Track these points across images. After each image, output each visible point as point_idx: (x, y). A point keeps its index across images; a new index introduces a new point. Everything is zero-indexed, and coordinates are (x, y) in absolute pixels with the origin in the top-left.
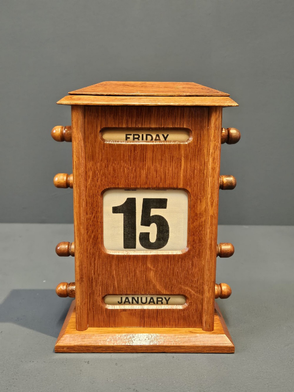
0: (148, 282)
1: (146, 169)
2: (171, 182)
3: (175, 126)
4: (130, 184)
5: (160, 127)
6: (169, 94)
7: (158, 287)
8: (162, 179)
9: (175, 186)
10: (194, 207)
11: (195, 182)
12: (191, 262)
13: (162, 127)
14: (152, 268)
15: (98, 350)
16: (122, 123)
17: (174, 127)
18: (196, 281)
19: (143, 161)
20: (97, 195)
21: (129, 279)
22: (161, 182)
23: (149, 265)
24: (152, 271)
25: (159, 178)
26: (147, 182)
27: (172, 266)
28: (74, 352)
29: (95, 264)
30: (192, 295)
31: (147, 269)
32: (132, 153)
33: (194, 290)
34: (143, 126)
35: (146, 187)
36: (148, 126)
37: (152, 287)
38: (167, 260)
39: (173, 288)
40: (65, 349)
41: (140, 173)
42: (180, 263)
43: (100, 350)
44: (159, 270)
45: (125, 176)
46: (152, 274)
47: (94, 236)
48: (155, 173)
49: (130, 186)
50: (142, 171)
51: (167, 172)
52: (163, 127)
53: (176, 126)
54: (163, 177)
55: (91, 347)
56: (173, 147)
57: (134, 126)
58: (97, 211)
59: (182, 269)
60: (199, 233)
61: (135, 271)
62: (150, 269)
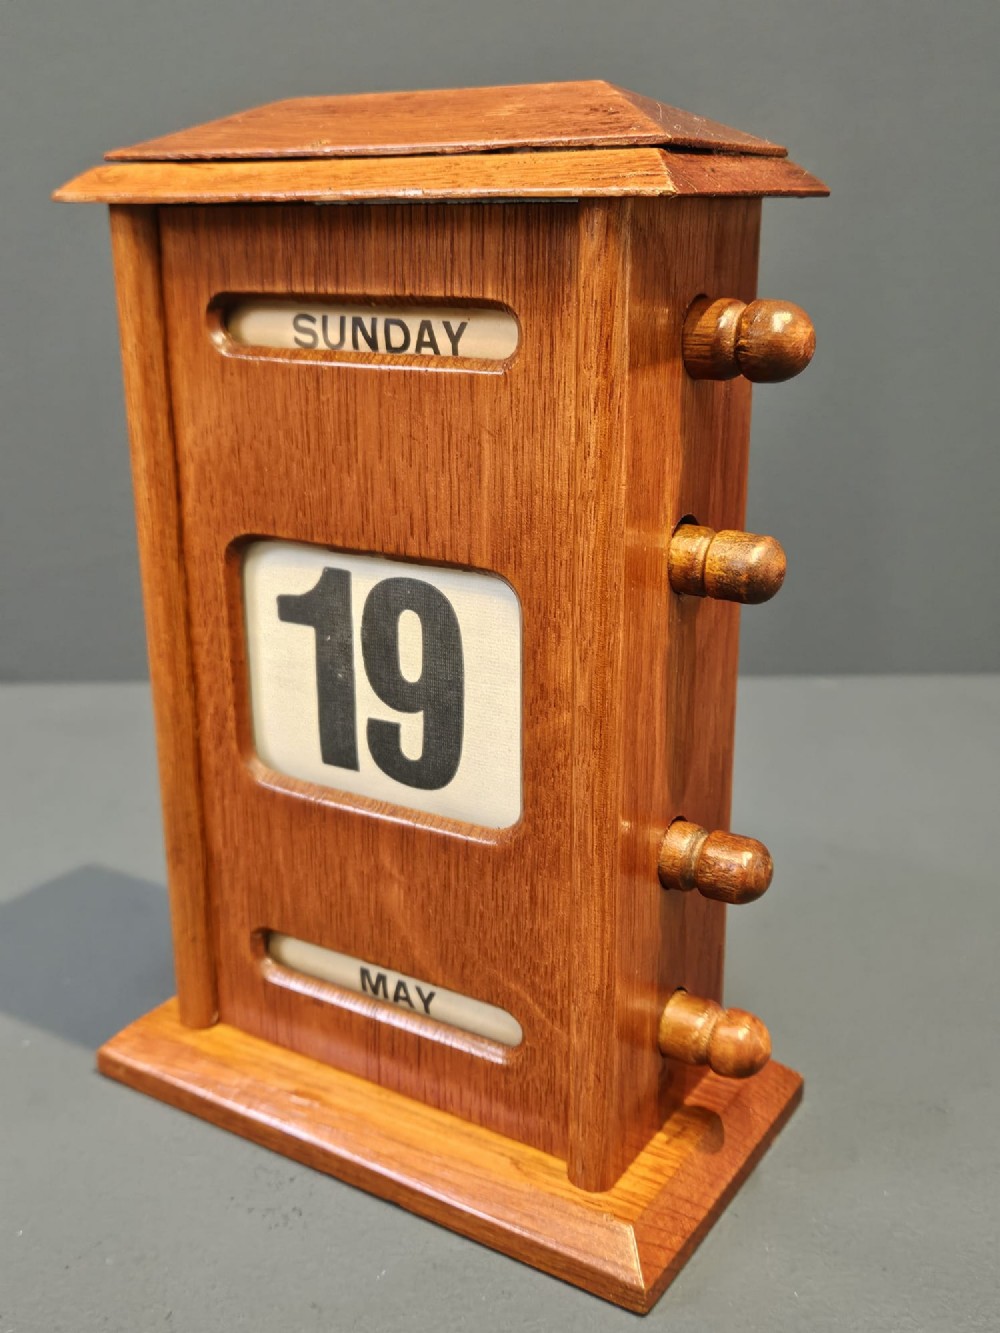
0: (384, 920)
2: (448, 538)
3: (452, 289)
4: (312, 527)
5: (399, 293)
7: (417, 953)
8: (416, 523)
9: (463, 559)
10: (534, 659)
11: (536, 548)
12: (528, 888)
13: (407, 293)
14: (395, 872)
16: (273, 275)
17: (449, 294)
18: (549, 970)
19: (348, 440)
21: (325, 892)
22: (412, 534)
23: (386, 860)
24: (396, 886)
25: (403, 516)
26: (366, 528)
27: (461, 883)
28: (143, 1089)
30: (536, 1022)
31: (380, 874)
32: (311, 400)
33: (542, 1005)
34: (342, 291)
36: (358, 290)
37: (398, 945)
38: (443, 857)
39: (467, 972)
41: (341, 487)
42: (489, 879)
44: (419, 886)
45: (294, 494)
46: (394, 895)
47: (216, 708)
48: (392, 491)
49: (312, 536)
50: (347, 480)
51: (432, 491)
52: (412, 297)
53: (457, 293)
56: (448, 386)
57: (313, 289)
59: (497, 906)
60: (556, 773)
61: (342, 867)
62: (391, 875)
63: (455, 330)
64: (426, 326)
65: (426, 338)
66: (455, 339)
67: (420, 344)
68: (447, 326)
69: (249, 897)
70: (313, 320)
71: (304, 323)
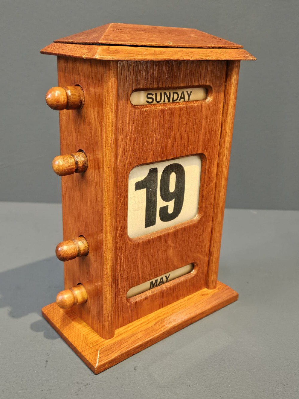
0: (167, 260)
1: (172, 137)
2: (192, 148)
6: (197, 45)
7: (175, 263)
8: (185, 146)
9: (195, 152)
10: (208, 172)
11: (211, 145)
12: (202, 228)
15: (138, 350)
19: (171, 128)
20: (126, 176)
21: (152, 263)
22: (184, 150)
23: (170, 243)
24: (172, 248)
25: (183, 146)
26: (173, 152)
27: (188, 237)
28: (116, 363)
29: (121, 259)
30: (201, 260)
31: (168, 248)
32: (161, 119)
35: (172, 158)
36: (177, 85)
37: (171, 264)
38: (184, 233)
40: (107, 366)
41: (167, 142)
42: (194, 232)
43: (139, 349)
44: (177, 245)
45: (153, 148)
46: (171, 251)
47: (122, 227)
48: (180, 140)
50: (169, 140)
51: (190, 137)
52: (190, 86)
54: (186, 144)
55: (132, 350)
56: (196, 108)
58: (125, 197)
59: (195, 237)
61: (158, 252)
62: (171, 246)
63: (189, 93)
64: (183, 93)
65: (182, 96)
66: (189, 96)
67: (181, 98)
68: (187, 92)
69: (127, 282)
70: (153, 95)
71: (150, 96)
